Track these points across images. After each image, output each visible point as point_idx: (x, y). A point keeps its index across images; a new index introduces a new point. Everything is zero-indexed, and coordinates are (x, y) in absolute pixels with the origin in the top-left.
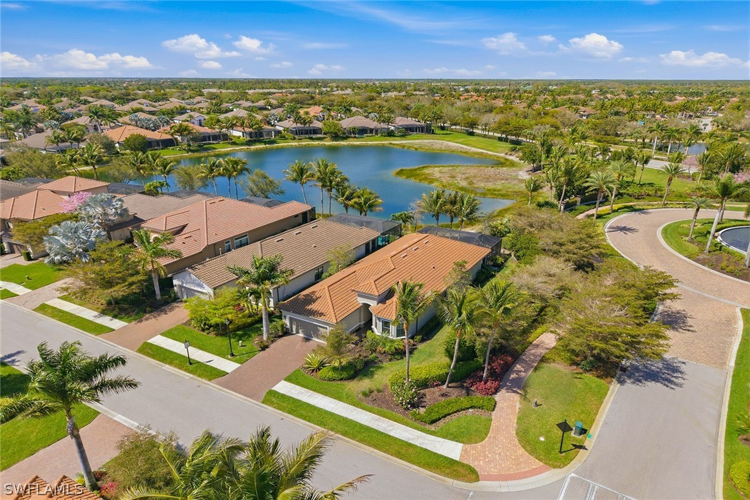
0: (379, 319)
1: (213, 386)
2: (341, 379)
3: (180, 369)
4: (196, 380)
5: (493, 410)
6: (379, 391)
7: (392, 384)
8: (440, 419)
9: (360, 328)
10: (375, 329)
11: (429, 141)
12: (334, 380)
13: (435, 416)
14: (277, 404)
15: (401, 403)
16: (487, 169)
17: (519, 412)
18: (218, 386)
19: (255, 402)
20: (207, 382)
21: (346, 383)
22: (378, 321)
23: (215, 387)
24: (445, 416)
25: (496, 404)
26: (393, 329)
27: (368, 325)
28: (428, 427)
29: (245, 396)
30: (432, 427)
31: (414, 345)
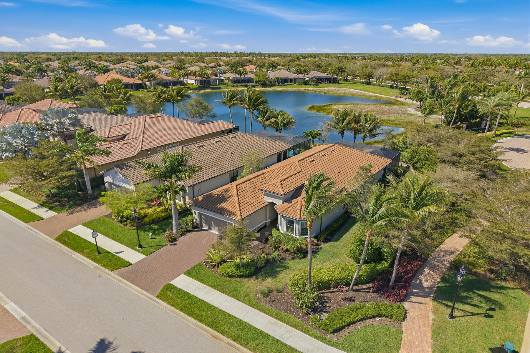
0: (284, 217)
1: (113, 276)
2: (241, 276)
3: (88, 257)
4: (98, 269)
5: (404, 320)
6: (279, 291)
7: (293, 285)
8: (343, 328)
9: (266, 226)
10: (280, 227)
11: (335, 88)
12: (234, 276)
13: (339, 325)
14: (172, 299)
15: (302, 307)
16: (382, 106)
17: (433, 324)
18: (118, 277)
19: (151, 296)
20: (109, 272)
21: (246, 280)
22: (282, 219)
23: (115, 278)
24: (349, 325)
25: (406, 313)
26: (297, 227)
27: (274, 223)
28: (329, 336)
29: (142, 288)
30: (334, 338)
31: (317, 245)
